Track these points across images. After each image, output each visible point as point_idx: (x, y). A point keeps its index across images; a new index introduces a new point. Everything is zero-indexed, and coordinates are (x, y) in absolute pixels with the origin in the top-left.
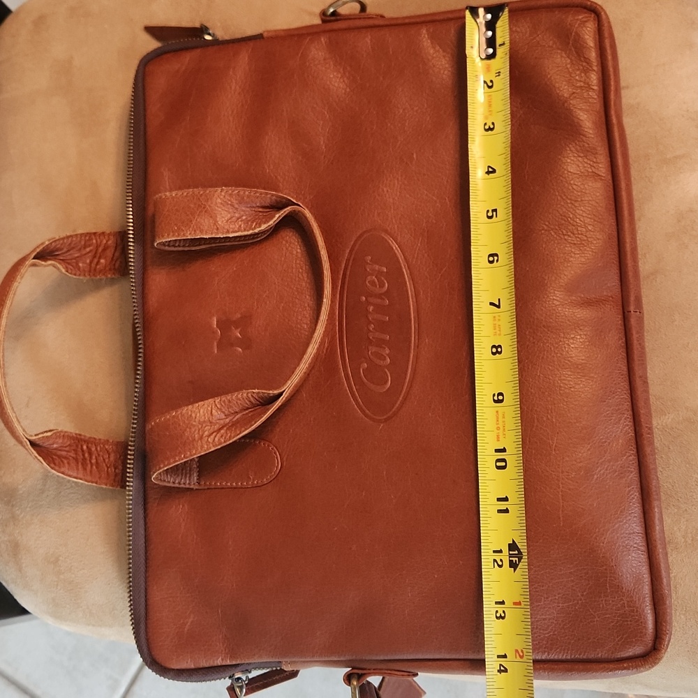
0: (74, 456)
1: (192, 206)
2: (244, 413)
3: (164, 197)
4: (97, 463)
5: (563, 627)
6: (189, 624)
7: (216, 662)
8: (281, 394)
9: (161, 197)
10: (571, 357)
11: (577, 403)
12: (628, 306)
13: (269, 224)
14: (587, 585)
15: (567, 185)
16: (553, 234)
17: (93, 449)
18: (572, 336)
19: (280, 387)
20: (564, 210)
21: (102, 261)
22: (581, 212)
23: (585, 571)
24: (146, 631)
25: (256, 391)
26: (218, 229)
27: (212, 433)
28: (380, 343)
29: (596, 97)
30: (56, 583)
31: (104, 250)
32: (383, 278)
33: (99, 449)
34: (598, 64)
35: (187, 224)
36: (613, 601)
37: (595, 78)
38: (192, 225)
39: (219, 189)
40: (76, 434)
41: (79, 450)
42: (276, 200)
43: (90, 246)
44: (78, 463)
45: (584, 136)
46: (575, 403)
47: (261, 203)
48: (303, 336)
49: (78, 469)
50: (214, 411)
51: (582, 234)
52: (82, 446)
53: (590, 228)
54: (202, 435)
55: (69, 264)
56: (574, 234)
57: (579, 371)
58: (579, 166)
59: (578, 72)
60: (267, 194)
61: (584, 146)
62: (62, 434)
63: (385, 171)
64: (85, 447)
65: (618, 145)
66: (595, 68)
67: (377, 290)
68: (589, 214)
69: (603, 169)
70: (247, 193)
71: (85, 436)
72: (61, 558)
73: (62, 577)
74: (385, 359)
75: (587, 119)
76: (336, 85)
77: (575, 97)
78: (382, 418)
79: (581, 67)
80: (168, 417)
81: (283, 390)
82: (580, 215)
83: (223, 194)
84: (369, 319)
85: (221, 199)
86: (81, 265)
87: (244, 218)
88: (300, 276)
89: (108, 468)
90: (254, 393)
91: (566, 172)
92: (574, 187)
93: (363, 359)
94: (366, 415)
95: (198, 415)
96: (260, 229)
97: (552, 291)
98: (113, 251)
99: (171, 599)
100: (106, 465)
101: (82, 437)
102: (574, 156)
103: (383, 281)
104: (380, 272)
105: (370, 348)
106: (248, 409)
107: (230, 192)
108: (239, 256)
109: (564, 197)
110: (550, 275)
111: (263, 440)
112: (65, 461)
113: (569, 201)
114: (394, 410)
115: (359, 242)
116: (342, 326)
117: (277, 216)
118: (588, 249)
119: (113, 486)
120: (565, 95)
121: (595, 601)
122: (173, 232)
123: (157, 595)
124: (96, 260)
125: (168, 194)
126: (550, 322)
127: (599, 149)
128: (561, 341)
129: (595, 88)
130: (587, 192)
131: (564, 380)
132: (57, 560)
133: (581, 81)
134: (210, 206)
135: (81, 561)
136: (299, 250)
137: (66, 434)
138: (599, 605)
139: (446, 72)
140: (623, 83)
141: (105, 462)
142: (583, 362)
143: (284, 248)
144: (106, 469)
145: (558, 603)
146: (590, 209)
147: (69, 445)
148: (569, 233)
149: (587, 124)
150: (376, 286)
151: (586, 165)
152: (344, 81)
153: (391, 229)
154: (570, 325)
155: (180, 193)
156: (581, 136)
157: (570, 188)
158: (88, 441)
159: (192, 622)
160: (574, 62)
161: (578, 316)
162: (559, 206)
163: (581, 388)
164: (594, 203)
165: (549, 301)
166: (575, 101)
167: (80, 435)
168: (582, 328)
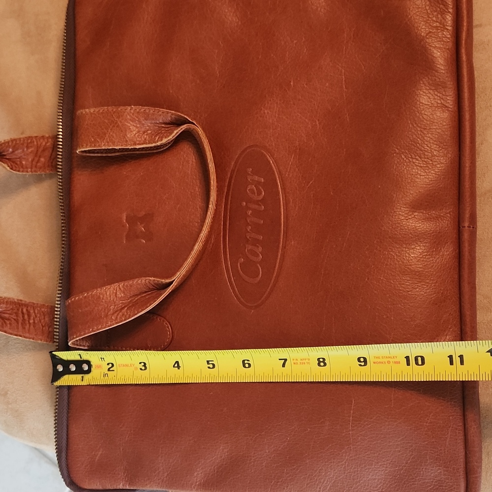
0: (15, 318)
1: (106, 121)
2: (143, 295)
3: (84, 113)
4: (34, 322)
5: (389, 487)
6: (99, 455)
7: (118, 486)
8: (171, 283)
9: (82, 113)
10: (410, 265)
11: (412, 305)
12: (463, 222)
13: (168, 139)
14: (411, 455)
15: (418, 114)
16: (403, 157)
17: (32, 311)
18: (413, 247)
19: (171, 277)
20: (414, 136)
21: (42, 159)
22: (429, 139)
23: (410, 444)
24: (66, 459)
25: (152, 279)
26: (127, 141)
27: (116, 312)
28: (256, 242)
29: (449, 36)
30: (6, 410)
31: (44, 150)
32: (260, 188)
33: (36, 312)
34: (453, 7)
35: (102, 137)
36: (431, 470)
37: (450, 19)
38: (106, 138)
39: (129, 108)
40: (18, 300)
41: (20, 312)
42: (176, 118)
43: (31, 147)
44: (18, 323)
45: (437, 71)
46: (411, 305)
47: (163, 120)
48: (194, 232)
49: (18, 328)
50: (118, 293)
51: (428, 158)
52: (22, 310)
53: (435, 154)
54: (108, 313)
55: (13, 162)
56: (421, 158)
57: (417, 277)
58: (430, 98)
59: (435, 14)
60: (168, 113)
61: (435, 80)
62: (5, 300)
63: (267, 95)
64: (25, 310)
65: (466, 79)
66: (451, 10)
67: (256, 197)
68: (435, 141)
69: (450, 101)
70: (151, 111)
71: (26, 301)
72: (9, 393)
73: (10, 406)
74: (258, 255)
75: (440, 55)
76: (230, 19)
77: (431, 36)
78: (253, 305)
79: (439, 9)
80: (81, 297)
81: (173, 279)
82: (427, 141)
83: (132, 111)
84: (247, 221)
85: (130, 116)
86: (24, 163)
87: (149, 132)
88: (194, 181)
89: (43, 327)
90: (150, 280)
91: (418, 103)
92: (424, 116)
93: (241, 255)
94: (241, 302)
95: (105, 296)
96: (162, 142)
97: (399, 207)
98: (51, 151)
99: (85, 435)
100: (42, 325)
101: (23, 302)
102: (426, 89)
103: (260, 190)
104: (259, 183)
105: (247, 246)
106: (146, 292)
107: (138, 110)
108: (146, 163)
109: (415, 125)
110: (398, 194)
111: (160, 315)
112: (8, 322)
113: (419, 129)
114: (262, 299)
115: (243, 156)
116: (226, 225)
117: (175, 132)
118: (432, 172)
119: (47, 341)
120: (423, 34)
121: (416, 469)
122: (90, 142)
123: (75, 431)
124: (36, 159)
125: (87, 110)
126: (395, 234)
127: (449, 83)
128: (403, 251)
129: (450, 28)
130: (435, 121)
131: (403, 284)
132: (6, 394)
133: (437, 22)
134: (121, 122)
135: (24, 396)
136: (194, 160)
137: (9, 300)
138: (420, 472)
139: (322, 10)
140: (475, 22)
141: (41, 322)
142: (420, 269)
143: (182, 158)
144: (41, 328)
145: (386, 467)
146: (436, 136)
147: (12, 309)
148: (417, 157)
149: (440, 61)
150: (255, 194)
151: (436, 97)
152: (236, 15)
153: (269, 146)
154: (412, 238)
155: (97, 110)
156: (434, 72)
157: (421, 117)
158: (27, 305)
159: (101, 454)
160: (432, 4)
161: (419, 230)
162: (410, 133)
163: (417, 292)
164: (440, 131)
165: (395, 216)
166: (430, 40)
167: (21, 300)
168: (421, 240)
